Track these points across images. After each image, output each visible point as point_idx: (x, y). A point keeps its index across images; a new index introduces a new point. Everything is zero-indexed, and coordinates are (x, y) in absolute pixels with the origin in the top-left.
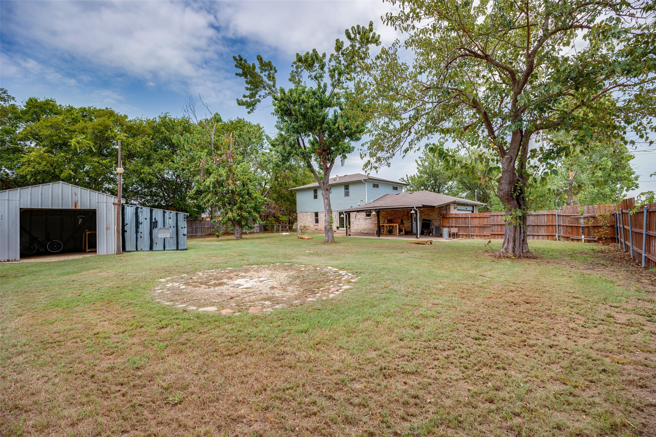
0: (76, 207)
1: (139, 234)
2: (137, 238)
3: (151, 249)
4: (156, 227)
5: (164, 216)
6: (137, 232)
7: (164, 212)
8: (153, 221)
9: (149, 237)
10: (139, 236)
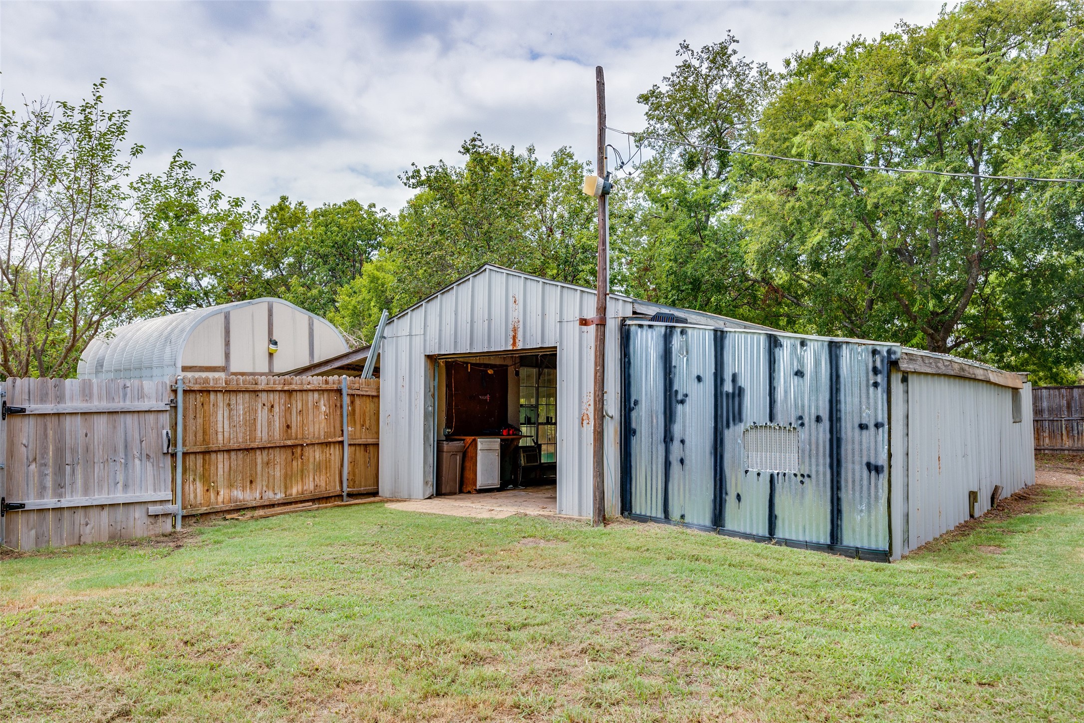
0: (514, 344)
1: (676, 446)
2: (667, 464)
3: (718, 521)
4: (738, 417)
5: (772, 362)
6: (668, 438)
7: (774, 343)
8: (728, 387)
9: (709, 462)
10: (674, 458)
